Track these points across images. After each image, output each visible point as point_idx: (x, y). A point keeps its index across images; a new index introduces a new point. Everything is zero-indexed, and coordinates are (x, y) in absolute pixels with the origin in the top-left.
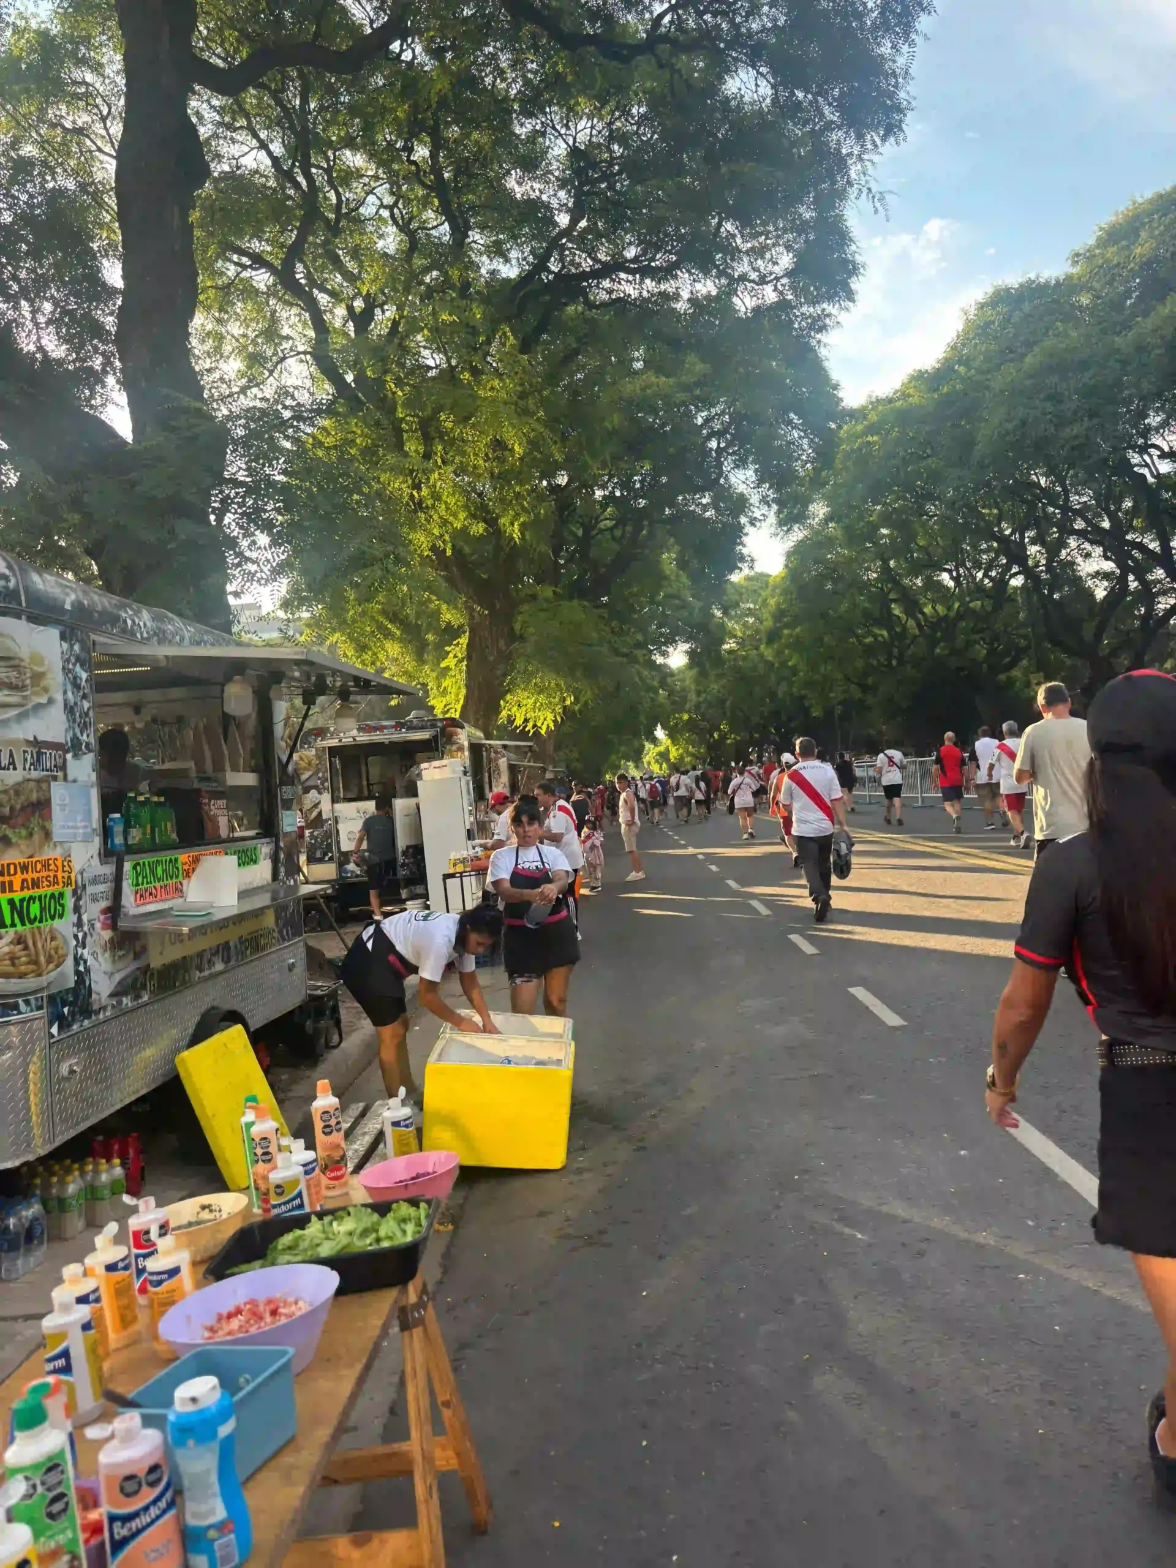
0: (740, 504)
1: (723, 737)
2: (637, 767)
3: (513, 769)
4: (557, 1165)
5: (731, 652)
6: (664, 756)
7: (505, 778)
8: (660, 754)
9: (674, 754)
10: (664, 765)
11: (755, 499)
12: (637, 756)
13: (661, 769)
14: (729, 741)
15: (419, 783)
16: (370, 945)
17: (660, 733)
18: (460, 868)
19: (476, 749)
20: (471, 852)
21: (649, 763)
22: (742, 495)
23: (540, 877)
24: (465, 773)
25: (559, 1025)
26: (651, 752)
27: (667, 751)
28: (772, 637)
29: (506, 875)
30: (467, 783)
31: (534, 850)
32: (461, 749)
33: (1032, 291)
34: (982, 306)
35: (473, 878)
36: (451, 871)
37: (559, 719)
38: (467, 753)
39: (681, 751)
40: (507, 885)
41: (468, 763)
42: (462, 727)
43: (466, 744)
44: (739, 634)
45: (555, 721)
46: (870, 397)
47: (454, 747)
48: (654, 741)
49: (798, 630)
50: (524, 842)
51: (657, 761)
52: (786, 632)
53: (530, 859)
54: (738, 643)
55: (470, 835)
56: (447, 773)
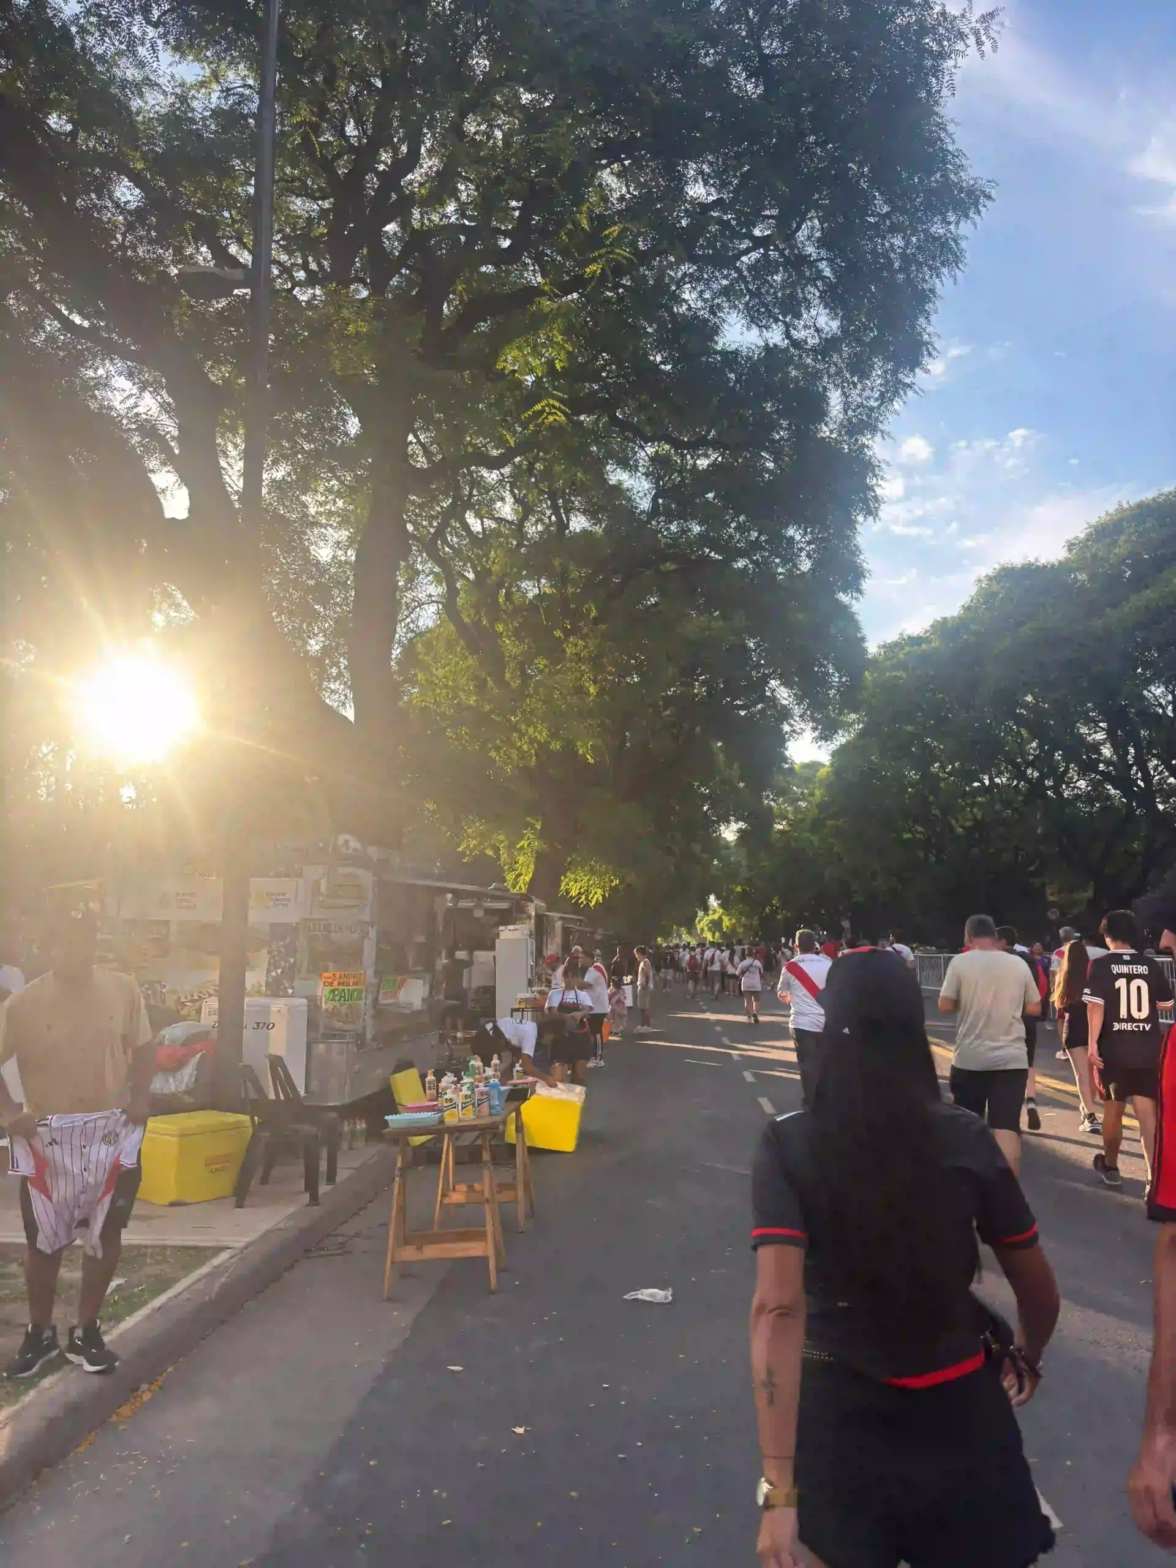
0: (785, 714)
1: (774, 913)
2: (689, 933)
3: (566, 932)
4: (570, 1150)
5: (781, 832)
6: (716, 925)
7: (558, 940)
8: (713, 922)
9: (726, 922)
10: (717, 934)
11: (797, 710)
12: (690, 924)
13: (713, 937)
14: (779, 917)
15: (497, 941)
16: (491, 1032)
17: (713, 901)
18: (523, 1006)
19: (540, 919)
20: (532, 996)
21: (702, 930)
22: (785, 707)
23: (576, 1007)
24: (531, 936)
25: (579, 1089)
26: (703, 922)
27: (720, 919)
28: (816, 825)
29: (556, 1004)
30: (531, 944)
31: (573, 992)
32: (529, 917)
33: (1030, 572)
34: (990, 579)
35: (529, 1013)
36: (517, 1007)
37: (607, 895)
38: (533, 921)
39: (734, 921)
40: (556, 1010)
41: (533, 928)
42: (531, 901)
43: (533, 914)
44: (790, 816)
45: (603, 896)
46: (901, 634)
47: (525, 916)
48: (706, 909)
49: (841, 822)
50: (569, 987)
51: (710, 929)
52: (829, 823)
53: (570, 997)
54: (790, 825)
55: (530, 983)
56: (517, 935)
